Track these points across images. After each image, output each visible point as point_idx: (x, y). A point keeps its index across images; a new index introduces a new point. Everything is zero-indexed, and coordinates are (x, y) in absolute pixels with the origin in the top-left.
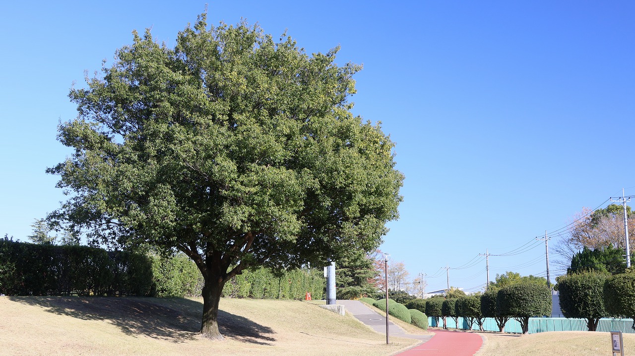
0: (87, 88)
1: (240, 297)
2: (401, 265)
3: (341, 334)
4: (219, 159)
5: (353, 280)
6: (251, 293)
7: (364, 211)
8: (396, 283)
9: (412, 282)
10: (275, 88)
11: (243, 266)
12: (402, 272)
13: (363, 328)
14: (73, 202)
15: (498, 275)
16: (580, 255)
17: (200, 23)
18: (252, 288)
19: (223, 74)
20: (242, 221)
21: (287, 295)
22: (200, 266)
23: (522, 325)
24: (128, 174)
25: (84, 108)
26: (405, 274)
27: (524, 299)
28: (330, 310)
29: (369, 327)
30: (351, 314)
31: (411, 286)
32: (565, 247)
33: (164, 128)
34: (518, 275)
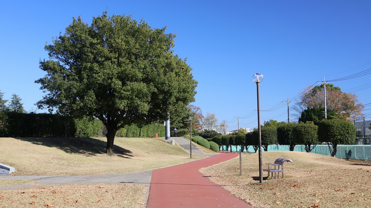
0: (53, 44)
1: (122, 137)
2: (213, 115)
3: (171, 154)
4: (114, 80)
5: (183, 125)
6: (127, 134)
7: (178, 99)
8: (210, 126)
9: (219, 125)
10: (137, 46)
11: (125, 123)
12: (214, 120)
13: (183, 151)
14: (48, 96)
15: (265, 121)
16: (305, 111)
17: (104, 15)
18: (127, 132)
19: (115, 41)
20: (124, 106)
21: (145, 135)
22: (105, 124)
23: (264, 149)
24: (75, 85)
25: (52, 54)
26: (216, 121)
27: (265, 136)
28: (167, 142)
29: (186, 150)
30: (178, 144)
31: (219, 127)
32: (298, 106)
33: (89, 65)
34: (276, 121)
